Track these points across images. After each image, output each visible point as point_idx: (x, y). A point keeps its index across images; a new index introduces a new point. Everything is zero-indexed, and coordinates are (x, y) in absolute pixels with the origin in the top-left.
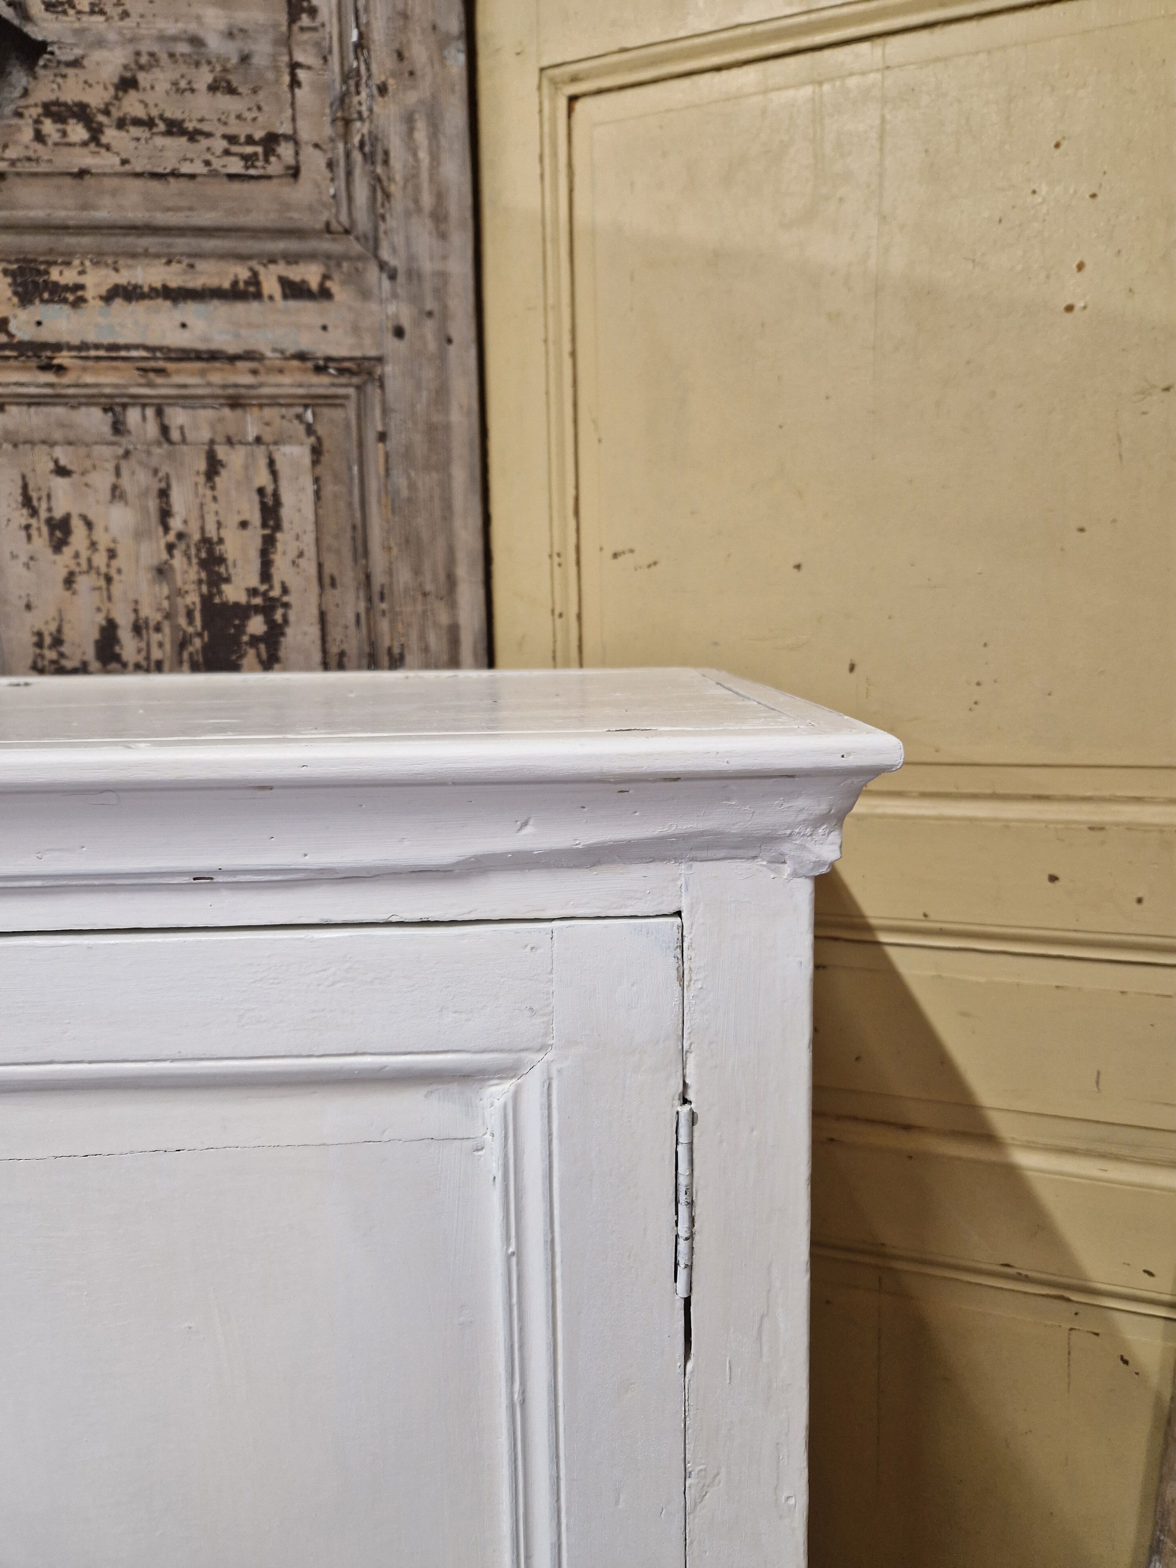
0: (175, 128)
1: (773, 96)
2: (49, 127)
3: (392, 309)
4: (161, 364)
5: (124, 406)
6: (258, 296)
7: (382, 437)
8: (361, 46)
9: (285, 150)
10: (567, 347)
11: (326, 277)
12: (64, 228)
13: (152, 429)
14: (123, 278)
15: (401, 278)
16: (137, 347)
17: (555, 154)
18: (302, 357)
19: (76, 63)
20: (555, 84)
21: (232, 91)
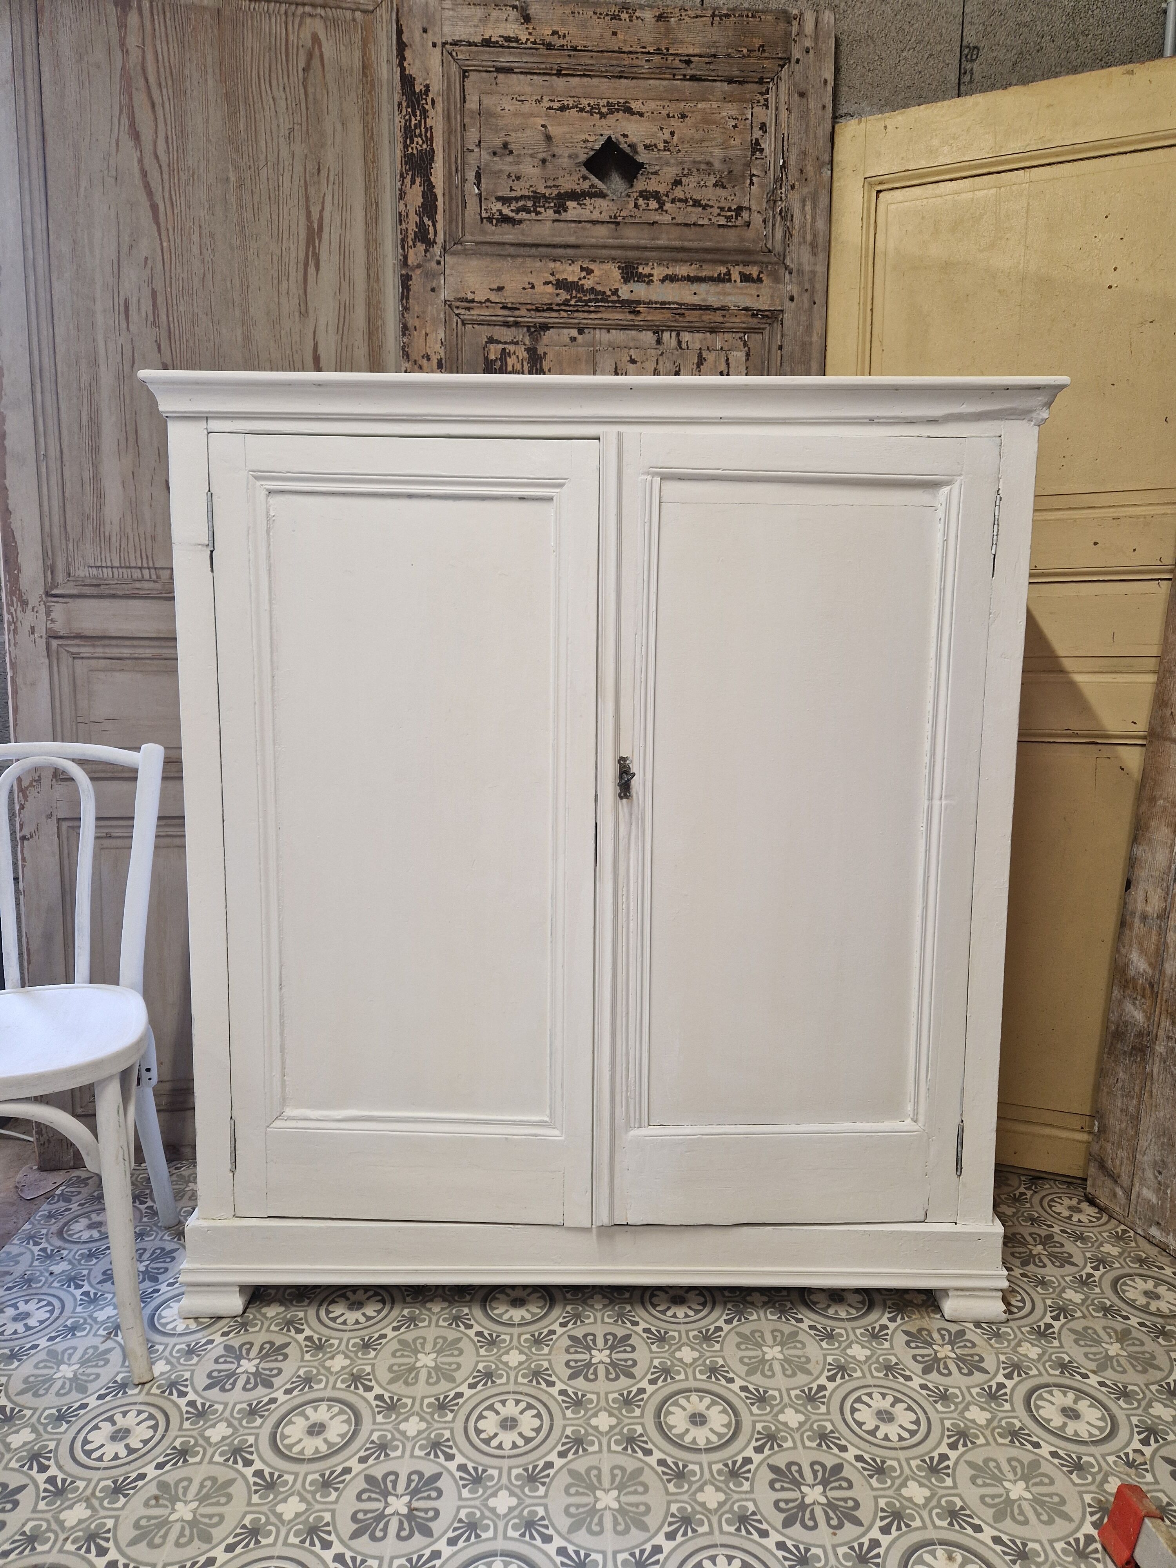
0: (697, 203)
1: (977, 193)
2: (641, 201)
3: (789, 288)
4: (683, 311)
5: (663, 331)
6: (730, 280)
7: (781, 348)
8: (783, 167)
9: (745, 214)
10: (869, 307)
11: (761, 272)
12: (645, 248)
13: (674, 342)
14: (670, 272)
15: (794, 274)
16: (673, 303)
17: (869, 217)
18: (746, 309)
19: (656, 173)
20: (870, 184)
21: (724, 187)
